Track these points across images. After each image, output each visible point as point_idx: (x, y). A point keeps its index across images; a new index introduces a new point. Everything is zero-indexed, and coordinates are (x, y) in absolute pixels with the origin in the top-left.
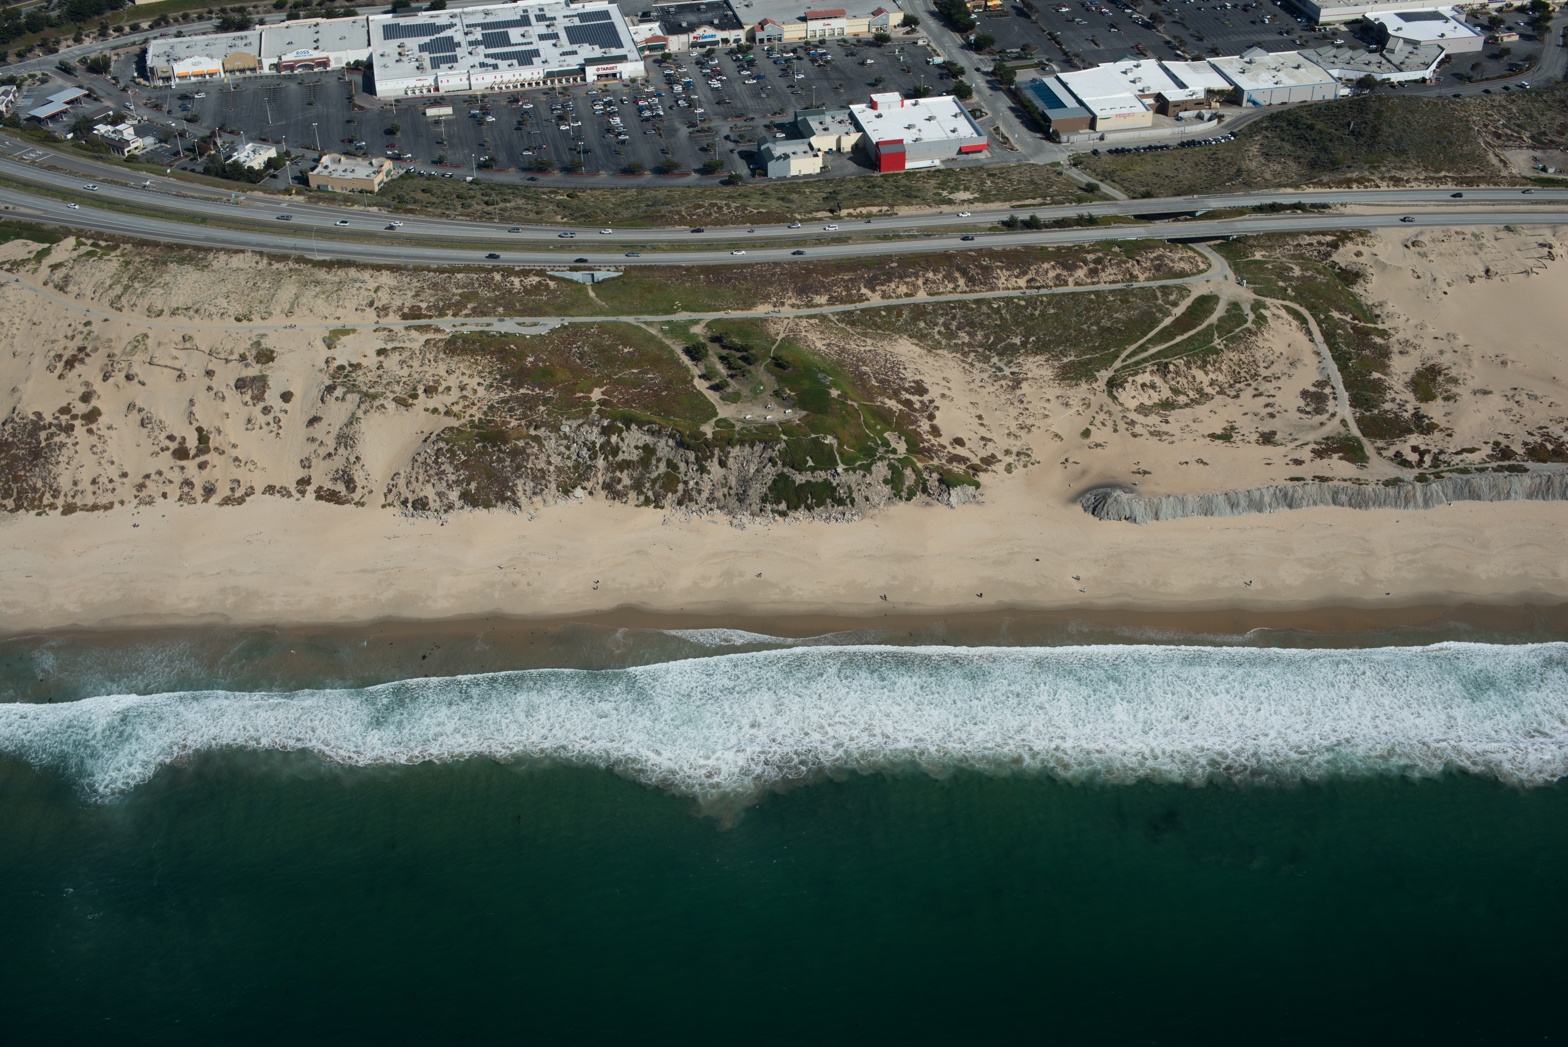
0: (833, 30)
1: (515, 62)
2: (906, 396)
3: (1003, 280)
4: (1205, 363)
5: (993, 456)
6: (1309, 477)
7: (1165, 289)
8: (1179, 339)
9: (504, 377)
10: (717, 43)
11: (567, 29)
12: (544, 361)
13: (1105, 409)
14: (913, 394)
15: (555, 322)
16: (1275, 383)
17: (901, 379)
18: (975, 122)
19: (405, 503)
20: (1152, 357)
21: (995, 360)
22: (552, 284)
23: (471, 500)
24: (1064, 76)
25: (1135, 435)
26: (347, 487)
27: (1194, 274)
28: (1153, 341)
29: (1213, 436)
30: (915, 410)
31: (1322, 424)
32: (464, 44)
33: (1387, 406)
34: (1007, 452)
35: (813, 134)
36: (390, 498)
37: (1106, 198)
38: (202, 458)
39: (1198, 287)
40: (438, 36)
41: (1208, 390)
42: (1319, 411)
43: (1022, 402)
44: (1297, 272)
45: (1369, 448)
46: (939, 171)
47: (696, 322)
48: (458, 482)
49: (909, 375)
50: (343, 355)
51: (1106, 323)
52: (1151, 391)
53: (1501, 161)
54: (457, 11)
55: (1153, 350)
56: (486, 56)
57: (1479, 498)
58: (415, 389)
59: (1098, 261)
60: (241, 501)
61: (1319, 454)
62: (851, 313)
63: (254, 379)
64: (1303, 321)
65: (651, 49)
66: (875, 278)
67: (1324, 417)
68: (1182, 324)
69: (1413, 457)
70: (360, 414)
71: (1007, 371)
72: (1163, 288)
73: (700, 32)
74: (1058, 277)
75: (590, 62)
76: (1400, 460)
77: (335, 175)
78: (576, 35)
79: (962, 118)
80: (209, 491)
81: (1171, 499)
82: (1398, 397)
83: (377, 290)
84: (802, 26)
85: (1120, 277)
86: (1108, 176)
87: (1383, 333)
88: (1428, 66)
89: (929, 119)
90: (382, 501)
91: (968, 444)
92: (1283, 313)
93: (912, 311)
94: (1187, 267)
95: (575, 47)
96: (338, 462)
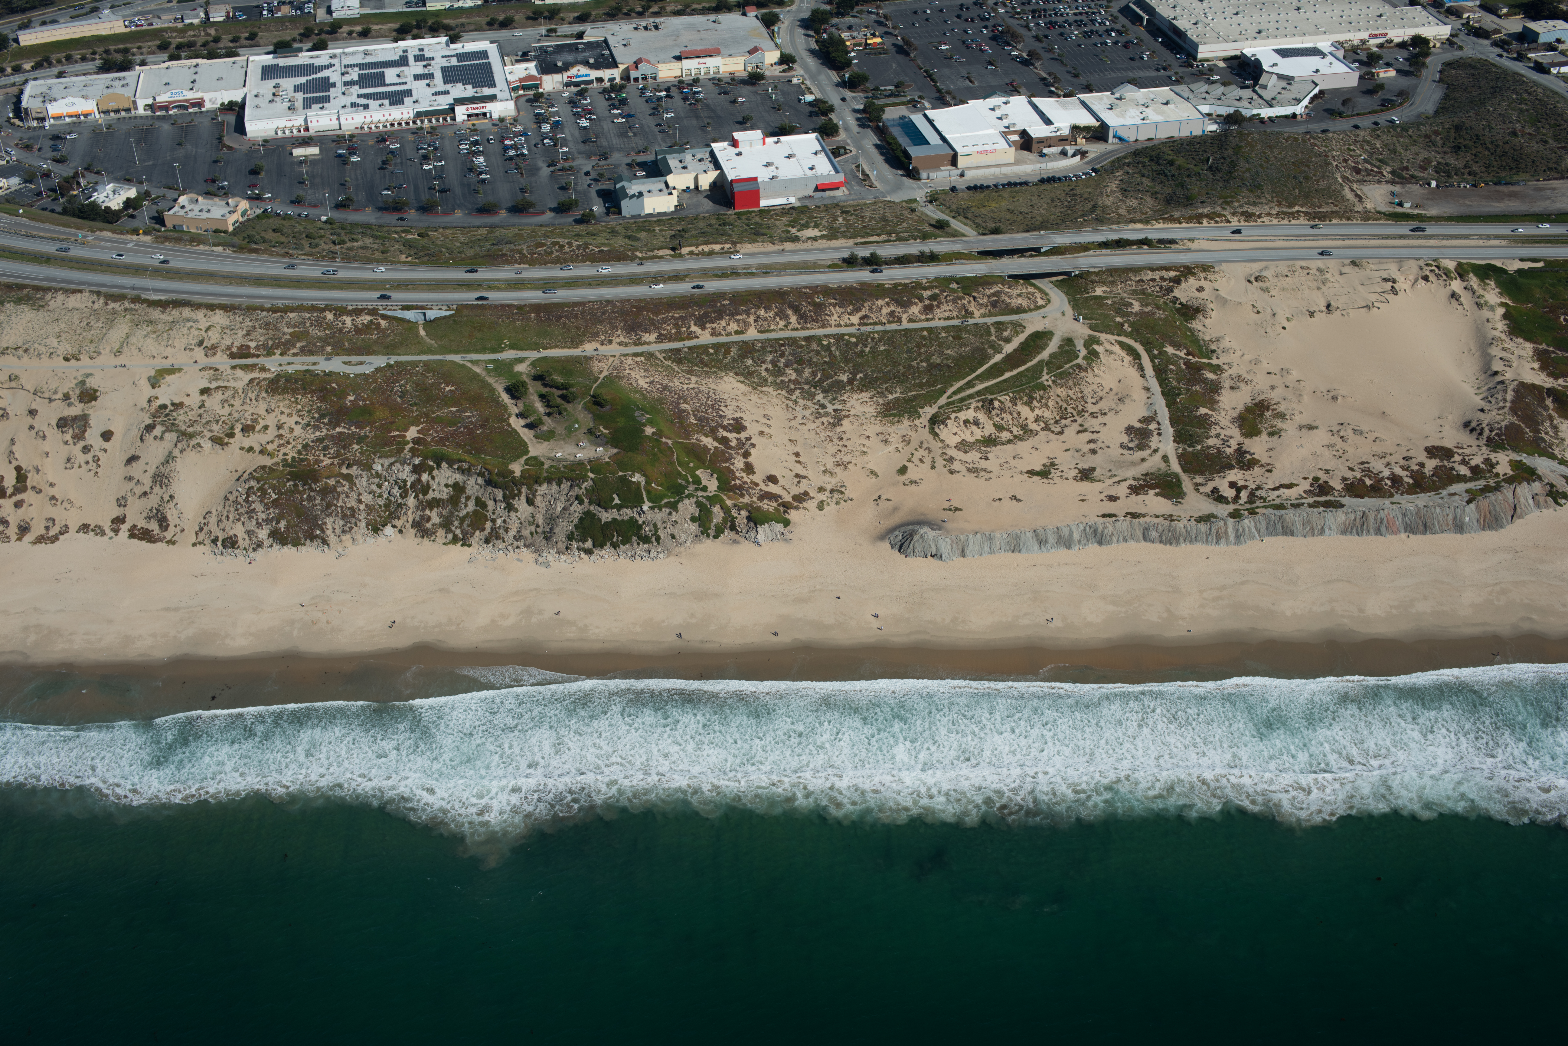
0: (709, 68)
1: (386, 102)
2: (723, 433)
3: (836, 317)
4: (1031, 399)
5: (806, 493)
6: (1121, 513)
7: (999, 326)
8: (1007, 375)
9: (322, 416)
10: (591, 82)
11: (443, 69)
12: (364, 400)
13: (925, 445)
14: (730, 431)
15: (380, 361)
16: (1101, 419)
17: (721, 416)
18: (835, 160)
19: (215, 541)
20: (979, 393)
21: (820, 397)
22: (383, 323)
23: (280, 538)
24: (931, 113)
25: (952, 472)
26: (160, 526)
27: (1031, 310)
28: (981, 378)
29: (1032, 473)
30: (731, 448)
31: (1143, 460)
32: (339, 84)
33: (1211, 442)
34: (821, 489)
35: (670, 172)
36: (201, 536)
37: (956, 234)
38: (19, 497)
39: (1034, 323)
40: (314, 76)
41: (1033, 426)
42: (1141, 447)
43: (841, 439)
44: (1136, 307)
45: (1187, 483)
46: (793, 208)
47: (521, 360)
48: (267, 521)
49: (730, 413)
50: (165, 395)
51: (936, 360)
52: (974, 428)
53: (1357, 195)
54: (338, 51)
55: (980, 387)
56: (359, 96)
57: (1292, 534)
58: (232, 428)
59: (933, 298)
60: (54, 539)
61: (1135, 490)
62: (678, 350)
63: (75, 418)
64: (1136, 356)
65: (525, 88)
66: (706, 315)
67: (1145, 454)
68: (1012, 361)
69: (1230, 493)
70: (176, 452)
71: (830, 408)
72: (998, 324)
73: (573, 71)
74: (892, 313)
75: (459, 101)
76: (1217, 496)
77: (190, 215)
78: (451, 75)
79: (822, 157)
80: (24, 529)
81: (979, 535)
82: (1223, 433)
83: (208, 329)
84: (678, 64)
85: (955, 314)
86: (961, 213)
87: (1216, 369)
88: (1299, 101)
89: (789, 157)
90: (193, 539)
91: (781, 481)
92: (1117, 349)
93: (740, 348)
94: (1024, 303)
95: (448, 87)
96: (153, 501)
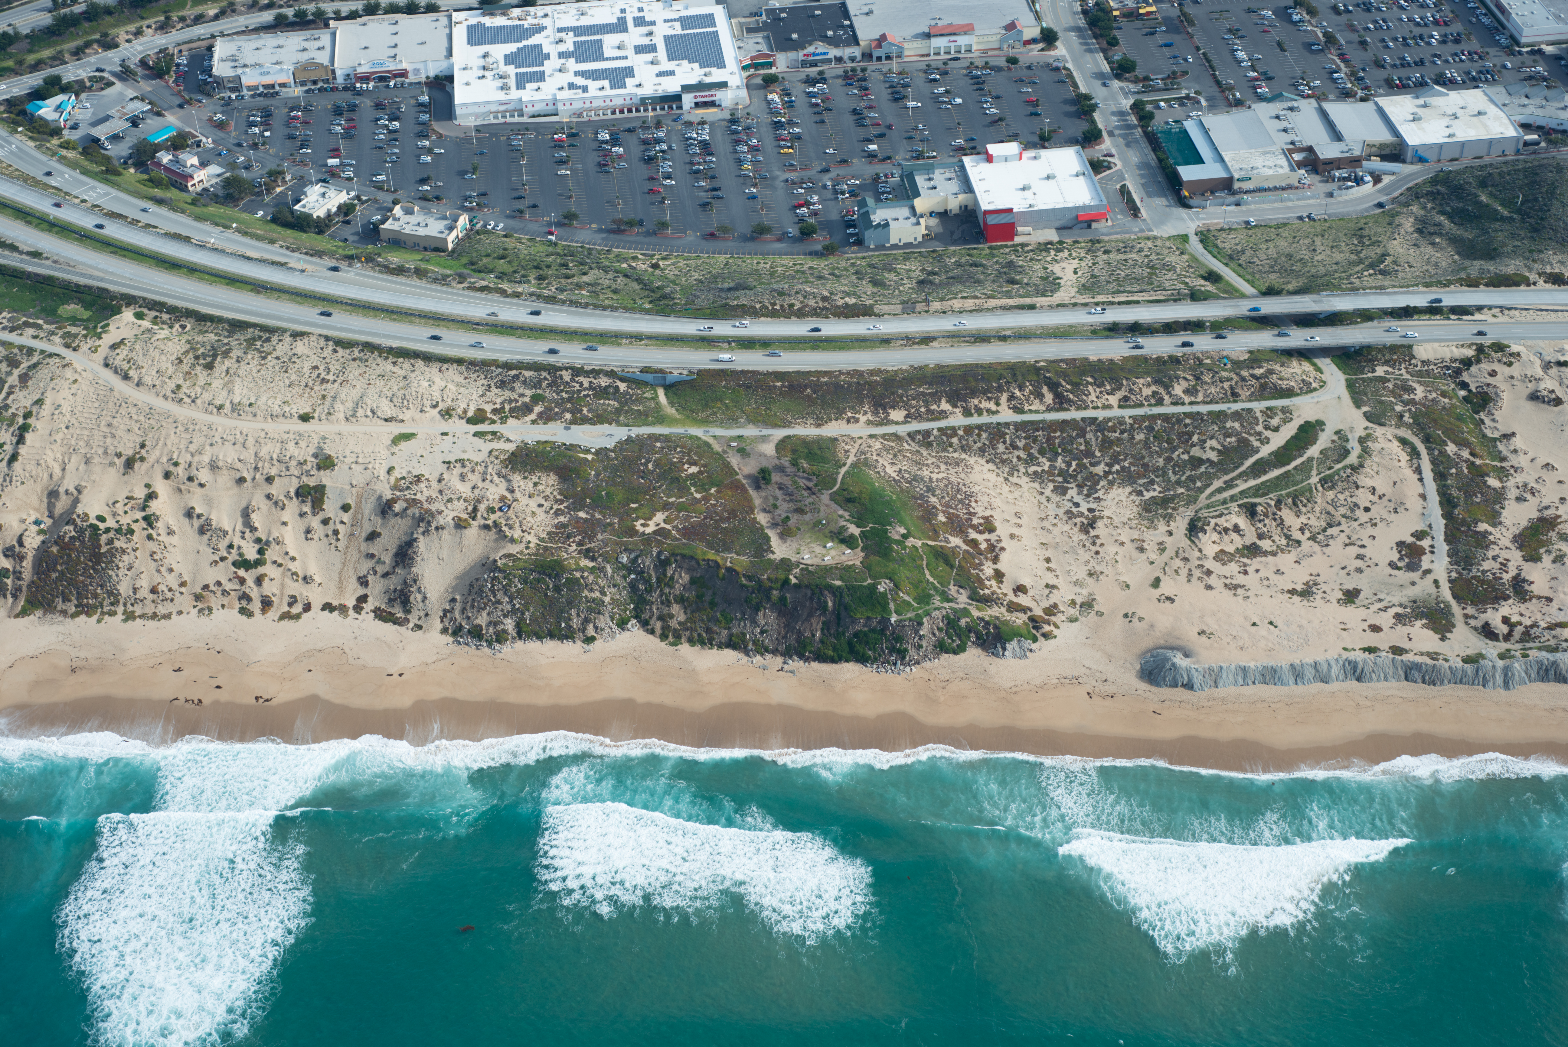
0: (960, 49)
2: (973, 535)
3: (1093, 397)
4: (1297, 503)
8: (1272, 474)
9: (565, 498)
11: (666, 38)
13: (1182, 555)
14: (981, 532)
15: (621, 433)
16: (1370, 531)
17: (970, 514)
18: (1096, 179)
19: (459, 629)
20: (1240, 495)
21: (1072, 492)
22: (623, 386)
26: (404, 608)
27: (1304, 394)
29: (1292, 592)
30: (980, 553)
31: (1412, 583)
32: (554, 56)
33: (1486, 565)
34: (1071, 602)
35: (917, 194)
36: (446, 623)
37: (1231, 292)
38: (260, 570)
39: (1305, 411)
40: (526, 43)
41: (1297, 535)
42: (1412, 567)
43: (1094, 544)
45: (1457, 614)
46: (1051, 245)
49: (980, 510)
50: (403, 465)
51: (1198, 451)
52: (1234, 536)
55: (1242, 486)
56: (577, 74)
58: (475, 507)
61: (1401, 620)
64: (1415, 455)
66: (957, 392)
67: (1415, 576)
68: (1282, 456)
69: (1502, 629)
70: (418, 533)
71: (1084, 507)
72: (1266, 411)
73: (810, 49)
75: (686, 88)
77: (407, 230)
79: (1082, 176)
82: (1501, 554)
85: (1221, 397)
86: (1234, 260)
87: (1502, 475)
90: (438, 626)
91: (1031, 591)
92: (1394, 446)
94: (1296, 383)
95: (673, 65)
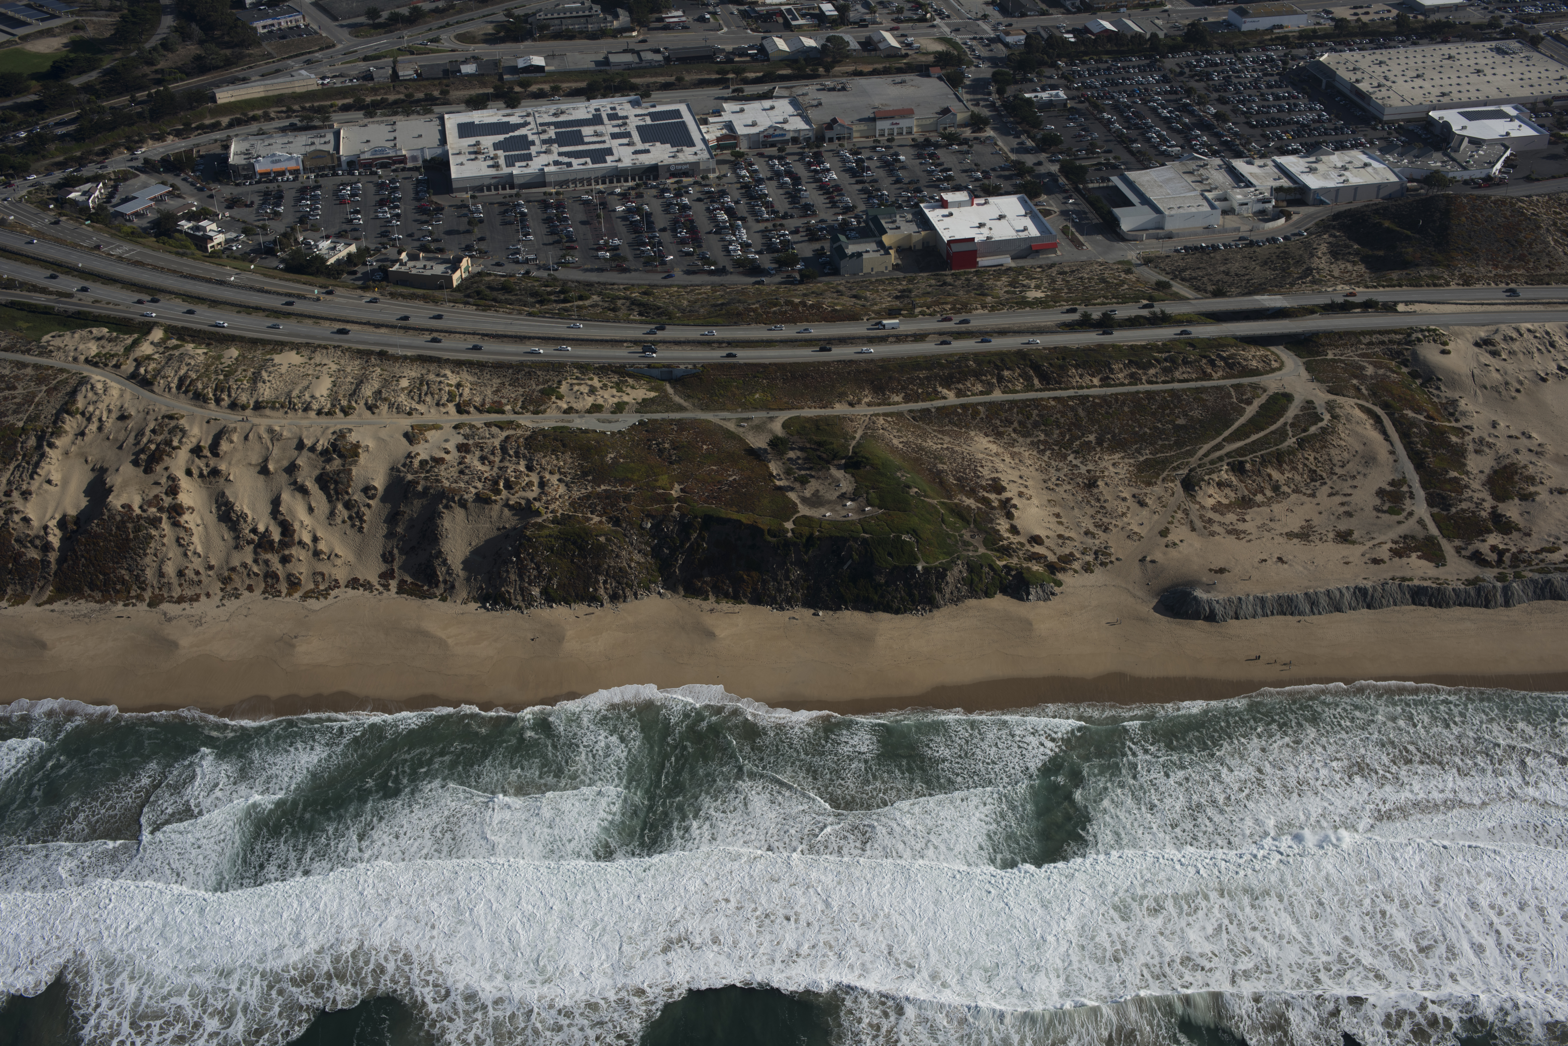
0: (901, 129)
1: (588, 160)
2: (984, 494)
3: (1077, 378)
4: (1280, 462)
5: (1072, 554)
6: (1387, 576)
7: (1238, 388)
10: (786, 142)
11: (639, 128)
12: (624, 458)
13: (1183, 507)
14: (990, 492)
15: (634, 419)
16: (1350, 482)
17: (978, 477)
18: (1045, 221)
19: (487, 598)
20: (1228, 455)
21: (1071, 458)
22: (631, 381)
23: (552, 595)
26: (430, 582)
27: (1267, 373)
28: (1229, 440)
29: (1290, 535)
30: (993, 508)
31: (1399, 523)
32: (537, 142)
33: (1464, 505)
34: (1086, 550)
35: (883, 232)
36: (473, 593)
39: (1272, 386)
40: (512, 134)
41: (1285, 489)
42: (1396, 510)
43: (1098, 500)
44: (1370, 370)
46: (1010, 269)
47: (772, 420)
48: (540, 578)
49: (987, 473)
52: (1228, 490)
55: (1229, 448)
56: (560, 154)
57: (1561, 598)
58: (497, 485)
59: (1170, 360)
60: (325, 594)
62: (927, 411)
65: (721, 147)
66: (951, 376)
67: (1401, 516)
69: (1492, 557)
70: (442, 509)
71: (1083, 469)
72: (1236, 387)
74: (1132, 375)
76: (1479, 560)
79: (1027, 218)
80: (294, 584)
81: (1251, 598)
82: (1476, 495)
83: (458, 386)
84: (871, 125)
85: (1194, 376)
87: (1459, 432)
88: (1492, 164)
89: (1000, 218)
90: (464, 596)
91: (1046, 542)
93: (987, 409)
94: (1260, 366)
96: (421, 557)
